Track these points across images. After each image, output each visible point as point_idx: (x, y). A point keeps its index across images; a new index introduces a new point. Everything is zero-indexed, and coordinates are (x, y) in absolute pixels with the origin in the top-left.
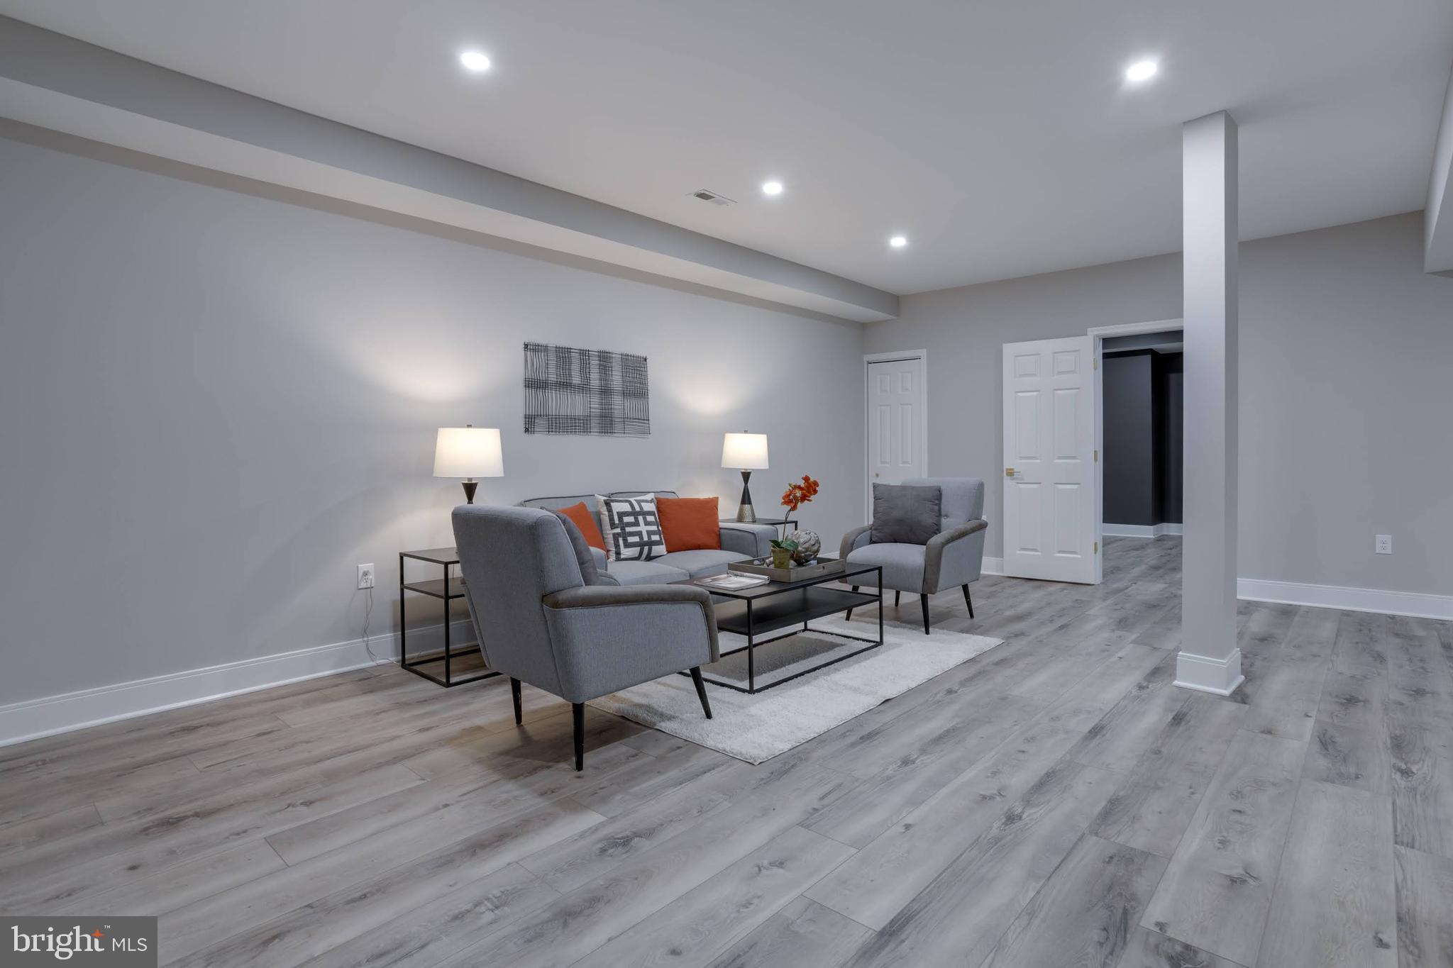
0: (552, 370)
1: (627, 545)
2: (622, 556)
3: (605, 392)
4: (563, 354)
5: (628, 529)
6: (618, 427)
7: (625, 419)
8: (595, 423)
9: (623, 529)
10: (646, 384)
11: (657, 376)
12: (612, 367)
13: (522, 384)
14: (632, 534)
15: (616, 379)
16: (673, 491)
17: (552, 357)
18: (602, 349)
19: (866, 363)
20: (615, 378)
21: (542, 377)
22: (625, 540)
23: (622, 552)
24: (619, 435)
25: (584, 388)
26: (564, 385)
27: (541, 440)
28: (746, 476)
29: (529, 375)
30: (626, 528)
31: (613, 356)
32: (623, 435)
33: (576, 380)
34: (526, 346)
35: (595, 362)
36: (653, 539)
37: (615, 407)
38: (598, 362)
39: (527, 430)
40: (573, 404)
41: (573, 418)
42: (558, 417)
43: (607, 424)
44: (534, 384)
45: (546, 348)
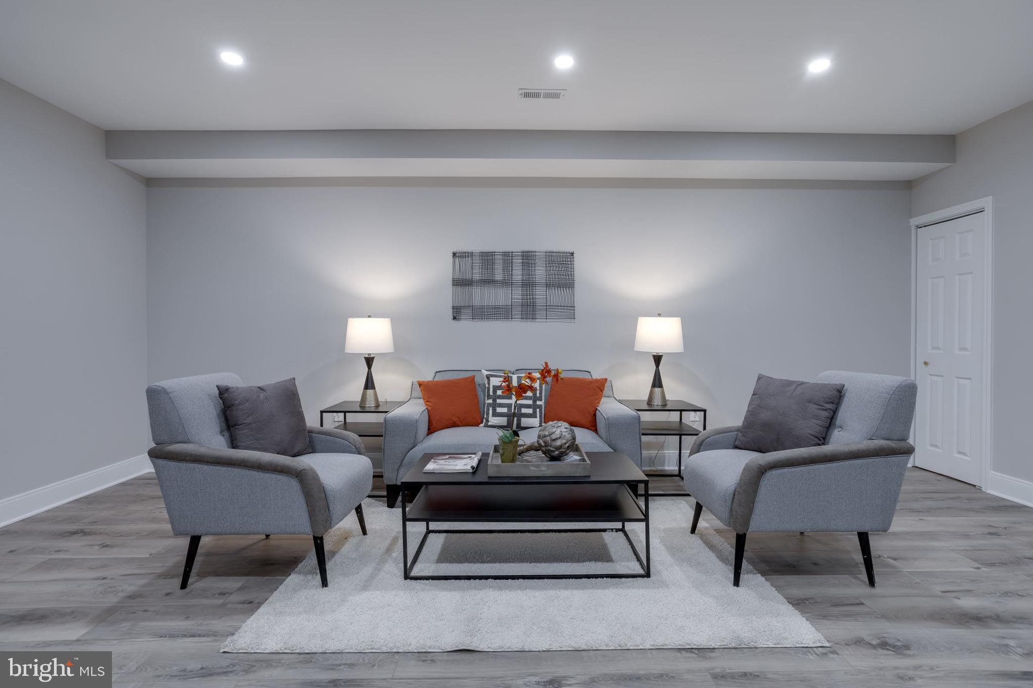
0: (477, 270)
1: (495, 414)
2: (489, 424)
3: (528, 284)
4: (487, 258)
5: (499, 401)
6: (539, 314)
7: (548, 308)
8: (517, 312)
9: (494, 400)
10: (572, 275)
11: (582, 268)
12: (535, 264)
13: (451, 283)
14: (501, 405)
15: (540, 273)
16: (589, 370)
17: (477, 260)
18: (526, 249)
19: (913, 228)
20: (538, 272)
21: (468, 276)
22: (494, 410)
23: (489, 419)
24: (541, 320)
25: (507, 283)
26: (488, 282)
27: (466, 325)
28: (658, 359)
29: (457, 276)
30: (498, 400)
31: (536, 254)
32: (545, 320)
33: (499, 276)
34: (454, 254)
35: (518, 261)
36: (522, 412)
37: (537, 297)
38: (521, 261)
39: (454, 318)
40: (498, 296)
41: (496, 308)
42: (482, 308)
43: (529, 311)
44: (459, 283)
45: (471, 255)
